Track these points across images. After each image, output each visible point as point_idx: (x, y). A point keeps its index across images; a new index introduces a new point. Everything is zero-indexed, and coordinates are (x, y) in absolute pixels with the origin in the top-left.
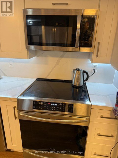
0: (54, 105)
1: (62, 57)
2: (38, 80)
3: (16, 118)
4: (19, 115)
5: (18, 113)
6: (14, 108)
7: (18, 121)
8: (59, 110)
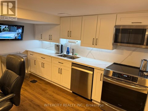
0: (125, 76)
1: (134, 51)
2: (115, 64)
3: (101, 80)
4: (104, 79)
5: (104, 77)
6: (101, 74)
7: (102, 82)
8: (128, 80)
